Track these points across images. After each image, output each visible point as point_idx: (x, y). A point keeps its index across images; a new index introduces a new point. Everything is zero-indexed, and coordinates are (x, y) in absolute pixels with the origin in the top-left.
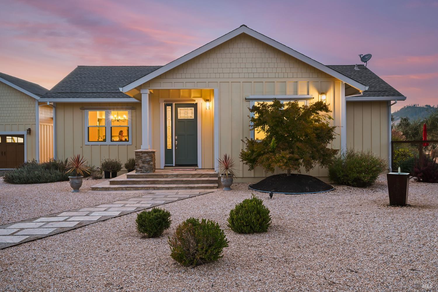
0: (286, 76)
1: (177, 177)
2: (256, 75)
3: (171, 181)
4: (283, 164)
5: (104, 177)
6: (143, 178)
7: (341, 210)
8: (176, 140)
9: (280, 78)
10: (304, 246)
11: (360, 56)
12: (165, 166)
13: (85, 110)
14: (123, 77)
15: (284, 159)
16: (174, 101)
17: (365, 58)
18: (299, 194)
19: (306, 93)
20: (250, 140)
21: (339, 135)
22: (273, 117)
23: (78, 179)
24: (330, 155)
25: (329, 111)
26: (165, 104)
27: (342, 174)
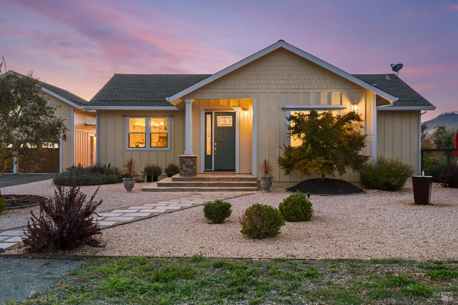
0: (320, 87)
1: (218, 180)
2: (292, 87)
3: (213, 184)
4: (319, 168)
5: (146, 180)
6: (187, 181)
7: (371, 207)
8: (215, 146)
9: (315, 89)
10: (342, 229)
11: (392, 65)
12: (205, 171)
13: (127, 118)
14: (160, 86)
15: (319, 164)
16: (214, 110)
17: (397, 68)
18: (333, 196)
19: (339, 103)
20: (287, 146)
21: (370, 142)
22: (309, 126)
23: (131, 181)
24: (362, 161)
25: (361, 120)
26: (205, 112)
27: (373, 179)
